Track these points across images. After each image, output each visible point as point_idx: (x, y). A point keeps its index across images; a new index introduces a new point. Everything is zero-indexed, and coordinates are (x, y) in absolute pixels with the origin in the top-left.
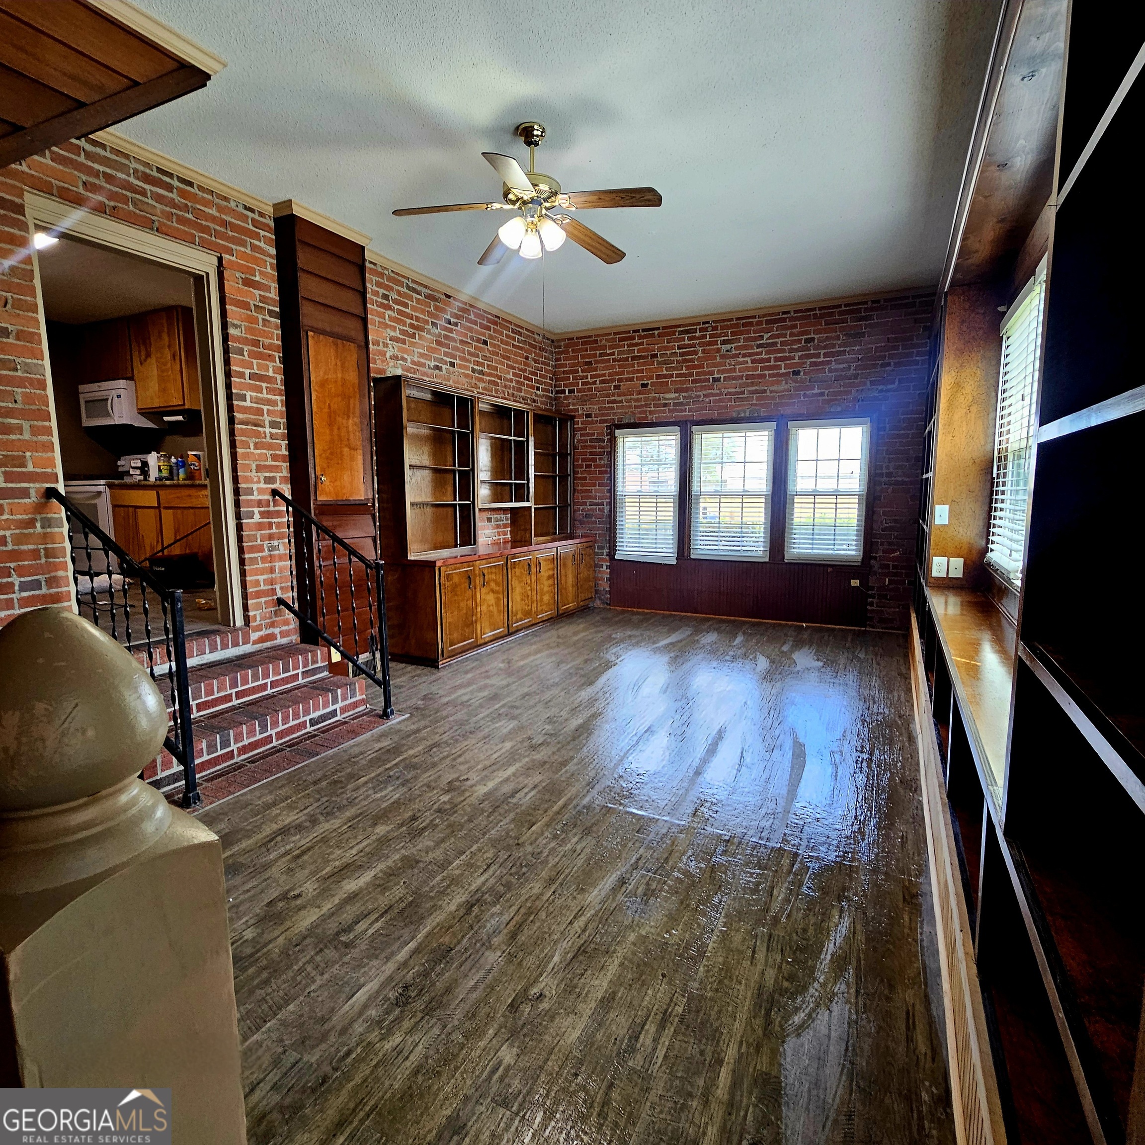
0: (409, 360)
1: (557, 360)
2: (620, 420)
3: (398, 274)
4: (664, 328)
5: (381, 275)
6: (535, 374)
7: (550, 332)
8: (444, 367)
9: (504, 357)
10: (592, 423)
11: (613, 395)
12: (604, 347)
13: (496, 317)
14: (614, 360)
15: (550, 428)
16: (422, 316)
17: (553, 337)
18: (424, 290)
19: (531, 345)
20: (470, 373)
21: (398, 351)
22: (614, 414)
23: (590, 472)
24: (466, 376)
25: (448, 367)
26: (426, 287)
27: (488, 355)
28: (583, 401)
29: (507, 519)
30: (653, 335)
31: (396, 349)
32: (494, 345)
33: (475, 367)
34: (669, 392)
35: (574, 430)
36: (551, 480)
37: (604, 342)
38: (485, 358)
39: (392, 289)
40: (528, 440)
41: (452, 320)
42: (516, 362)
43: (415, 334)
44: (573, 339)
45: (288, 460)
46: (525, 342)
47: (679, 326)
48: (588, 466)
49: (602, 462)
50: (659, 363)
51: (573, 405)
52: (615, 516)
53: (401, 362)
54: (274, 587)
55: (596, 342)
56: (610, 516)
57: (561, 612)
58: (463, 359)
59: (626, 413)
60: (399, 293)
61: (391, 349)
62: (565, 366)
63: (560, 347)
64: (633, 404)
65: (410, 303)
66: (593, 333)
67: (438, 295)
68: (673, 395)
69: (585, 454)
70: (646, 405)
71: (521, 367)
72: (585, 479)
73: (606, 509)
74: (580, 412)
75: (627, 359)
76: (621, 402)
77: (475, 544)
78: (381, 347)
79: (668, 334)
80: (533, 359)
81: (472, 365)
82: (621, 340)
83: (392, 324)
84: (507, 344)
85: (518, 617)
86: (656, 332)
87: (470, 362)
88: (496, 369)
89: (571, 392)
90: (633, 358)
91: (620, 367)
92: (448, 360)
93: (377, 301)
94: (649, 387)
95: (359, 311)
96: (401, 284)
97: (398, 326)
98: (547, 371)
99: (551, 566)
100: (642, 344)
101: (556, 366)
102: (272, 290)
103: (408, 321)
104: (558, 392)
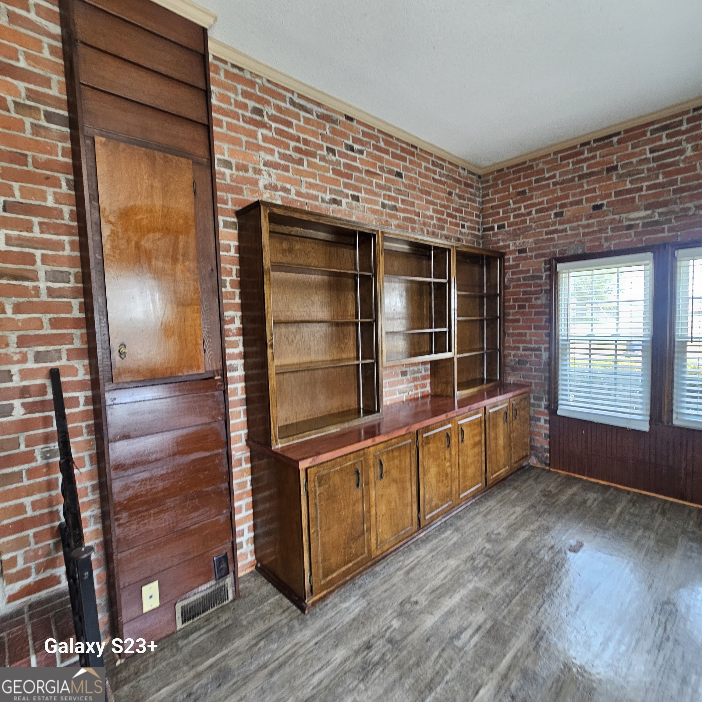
0: (293, 191)
1: (484, 196)
2: (562, 252)
3: (277, 85)
4: (626, 131)
5: (252, 84)
6: (459, 211)
7: (476, 166)
8: (344, 201)
9: (421, 191)
10: (526, 258)
11: (554, 224)
12: (542, 171)
13: (413, 146)
14: (555, 184)
15: (476, 269)
16: (313, 139)
17: (480, 172)
18: (315, 108)
19: (454, 180)
20: (379, 208)
21: (278, 180)
22: (555, 246)
23: (523, 314)
24: (374, 212)
25: (350, 200)
26: (319, 104)
27: (402, 188)
28: (515, 235)
29: (426, 370)
30: (611, 144)
31: (274, 177)
32: (411, 179)
33: (386, 202)
34: (637, 209)
35: (503, 269)
36: (478, 324)
37: (541, 165)
38: (399, 191)
39: (268, 103)
40: (449, 282)
41: (356, 147)
42: (438, 197)
43: (302, 160)
44: (502, 170)
45: (84, 325)
46: (447, 177)
47: (652, 123)
48: (520, 307)
49: (539, 302)
50: (619, 176)
51: (504, 240)
52: (557, 363)
53: (282, 193)
54: (55, 508)
55: (531, 167)
56: (549, 364)
57: (489, 482)
58: (368, 192)
59: (571, 243)
60: (278, 108)
61: (266, 177)
62: (493, 200)
63: (488, 181)
64: (582, 231)
65: (295, 122)
66: (527, 158)
67: (336, 116)
68: (642, 213)
69: (518, 293)
70: (600, 231)
71: (443, 203)
72: (518, 321)
73: (545, 356)
74: (512, 248)
75: (573, 179)
76: (565, 230)
77: (378, 411)
78: (250, 174)
79: (636, 137)
80: (456, 194)
81: (381, 200)
82: (562, 159)
83: (267, 145)
84: (426, 177)
85: (433, 504)
86: (615, 139)
87: (380, 196)
88: (413, 204)
89: (499, 227)
90: (581, 177)
91: (562, 190)
92: (350, 192)
93: (243, 116)
94: (605, 208)
95: (198, 115)
96: (283, 98)
97: (277, 149)
98: (473, 208)
99: (477, 431)
100: (594, 157)
101: (483, 203)
102: (54, 84)
103: (292, 144)
104: (485, 230)
